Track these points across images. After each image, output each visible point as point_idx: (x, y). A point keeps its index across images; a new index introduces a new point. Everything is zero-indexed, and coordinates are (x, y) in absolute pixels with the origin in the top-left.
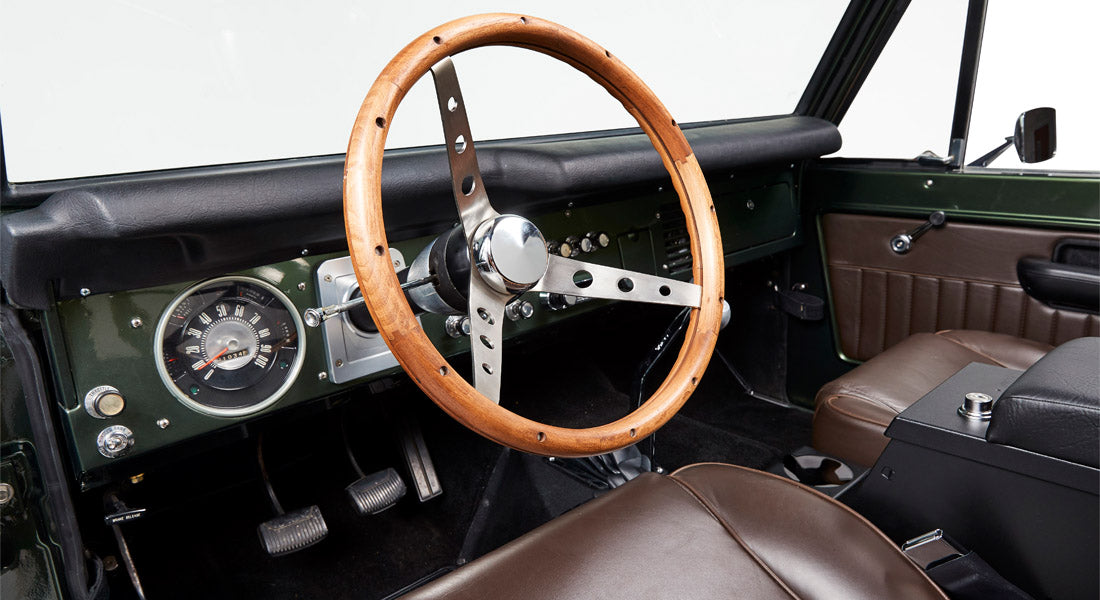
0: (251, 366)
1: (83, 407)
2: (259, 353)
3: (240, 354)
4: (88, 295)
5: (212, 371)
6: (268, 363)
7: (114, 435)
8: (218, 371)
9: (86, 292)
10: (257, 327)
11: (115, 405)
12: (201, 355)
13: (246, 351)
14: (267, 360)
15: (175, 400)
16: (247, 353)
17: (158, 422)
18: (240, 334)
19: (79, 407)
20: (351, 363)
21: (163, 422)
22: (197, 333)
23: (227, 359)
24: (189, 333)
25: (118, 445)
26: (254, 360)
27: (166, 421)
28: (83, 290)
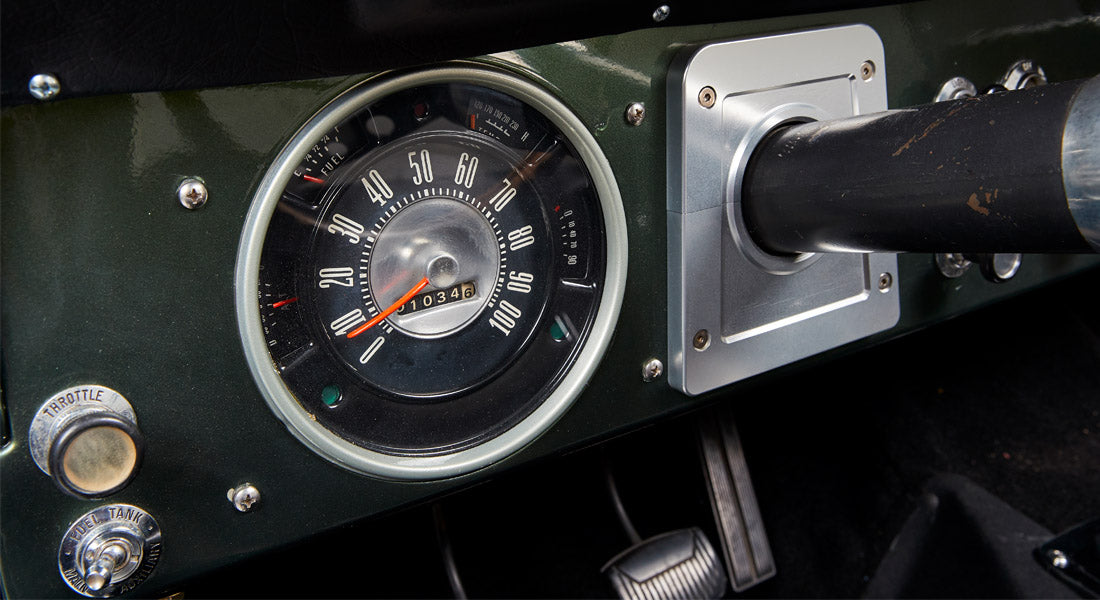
0: (479, 329)
1: (24, 449)
2: (504, 294)
3: (455, 293)
4: (53, 99)
5: (379, 342)
6: (523, 325)
7: (109, 535)
8: (398, 339)
9: (45, 87)
10: (506, 222)
11: (114, 461)
12: (355, 298)
13: (472, 287)
14: (518, 313)
15: (280, 426)
16: (473, 292)
17: (230, 495)
18: (460, 237)
19: (11, 448)
20: (729, 340)
21: (244, 494)
22: (351, 230)
23: (421, 307)
24: (331, 229)
25: (120, 561)
26: (488, 313)
27: (251, 491)
28: (38, 80)
